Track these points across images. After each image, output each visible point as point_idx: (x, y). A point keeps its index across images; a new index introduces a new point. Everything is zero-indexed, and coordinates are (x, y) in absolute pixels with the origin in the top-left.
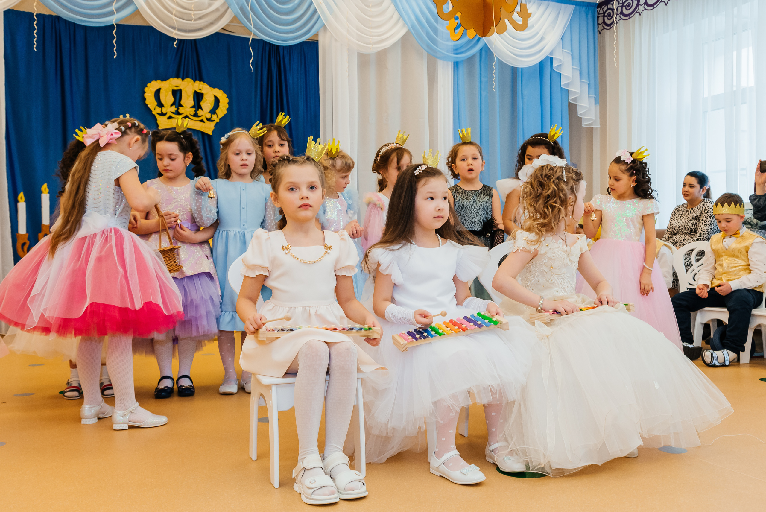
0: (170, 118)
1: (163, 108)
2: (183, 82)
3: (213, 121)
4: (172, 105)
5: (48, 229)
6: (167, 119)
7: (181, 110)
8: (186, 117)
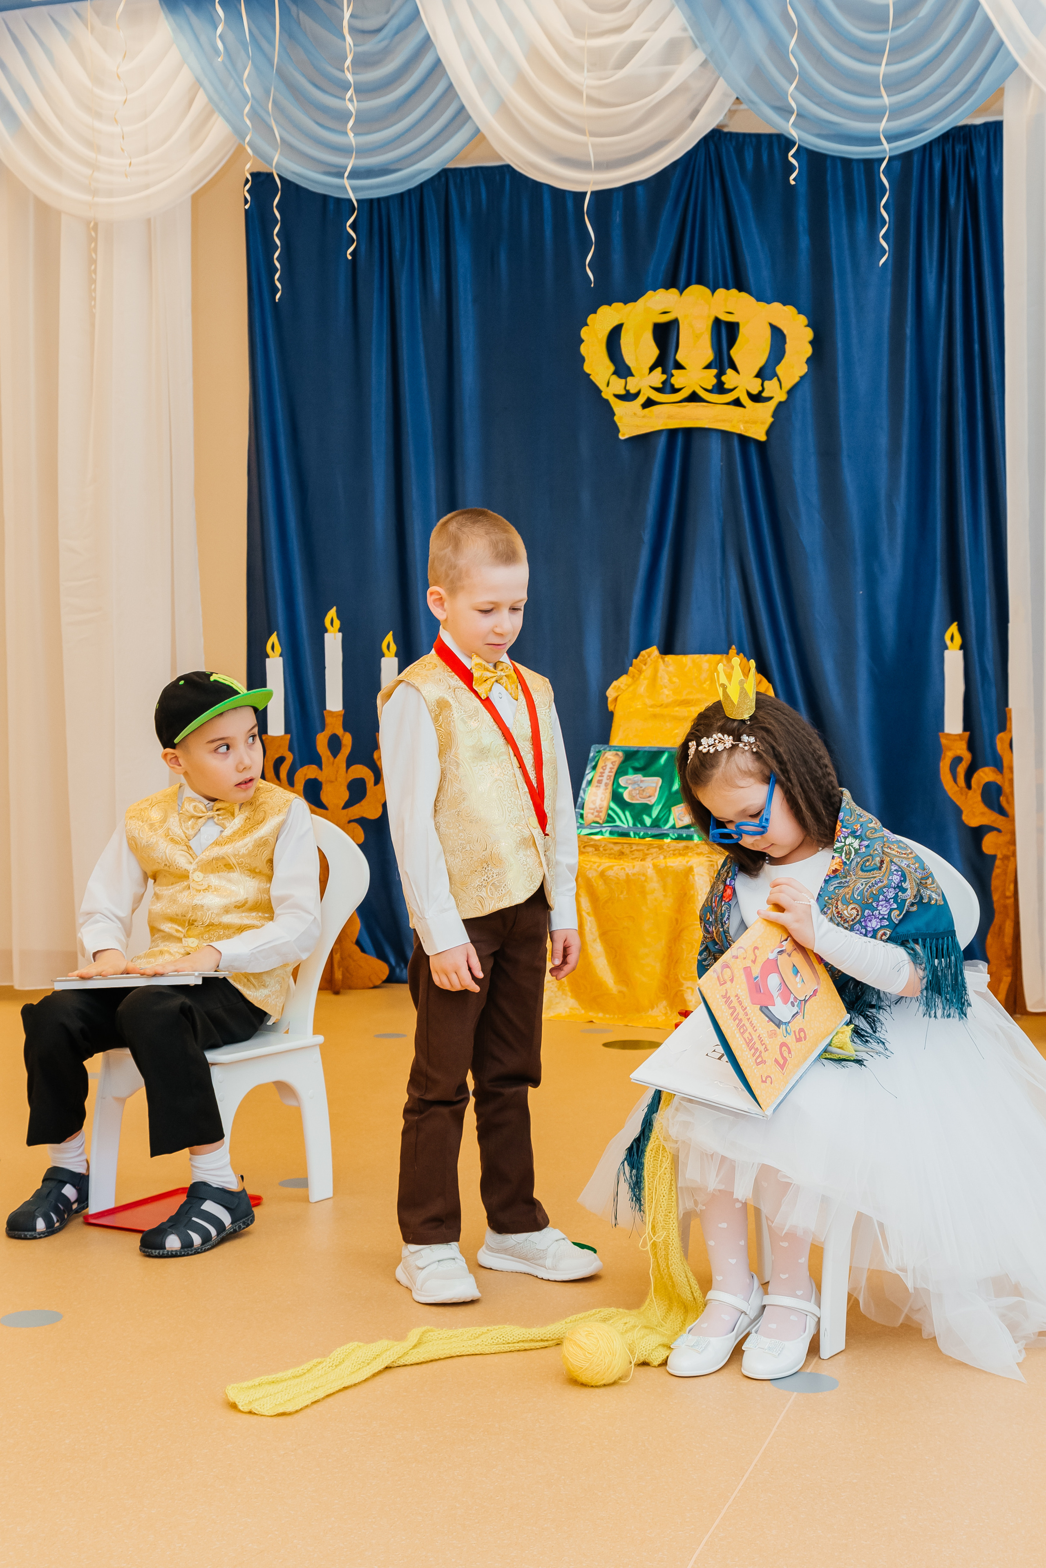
0: (649, 403)
1: (629, 379)
2: (683, 298)
3: (769, 399)
4: (652, 369)
5: (339, 722)
6: (641, 408)
7: (678, 379)
8: (694, 398)
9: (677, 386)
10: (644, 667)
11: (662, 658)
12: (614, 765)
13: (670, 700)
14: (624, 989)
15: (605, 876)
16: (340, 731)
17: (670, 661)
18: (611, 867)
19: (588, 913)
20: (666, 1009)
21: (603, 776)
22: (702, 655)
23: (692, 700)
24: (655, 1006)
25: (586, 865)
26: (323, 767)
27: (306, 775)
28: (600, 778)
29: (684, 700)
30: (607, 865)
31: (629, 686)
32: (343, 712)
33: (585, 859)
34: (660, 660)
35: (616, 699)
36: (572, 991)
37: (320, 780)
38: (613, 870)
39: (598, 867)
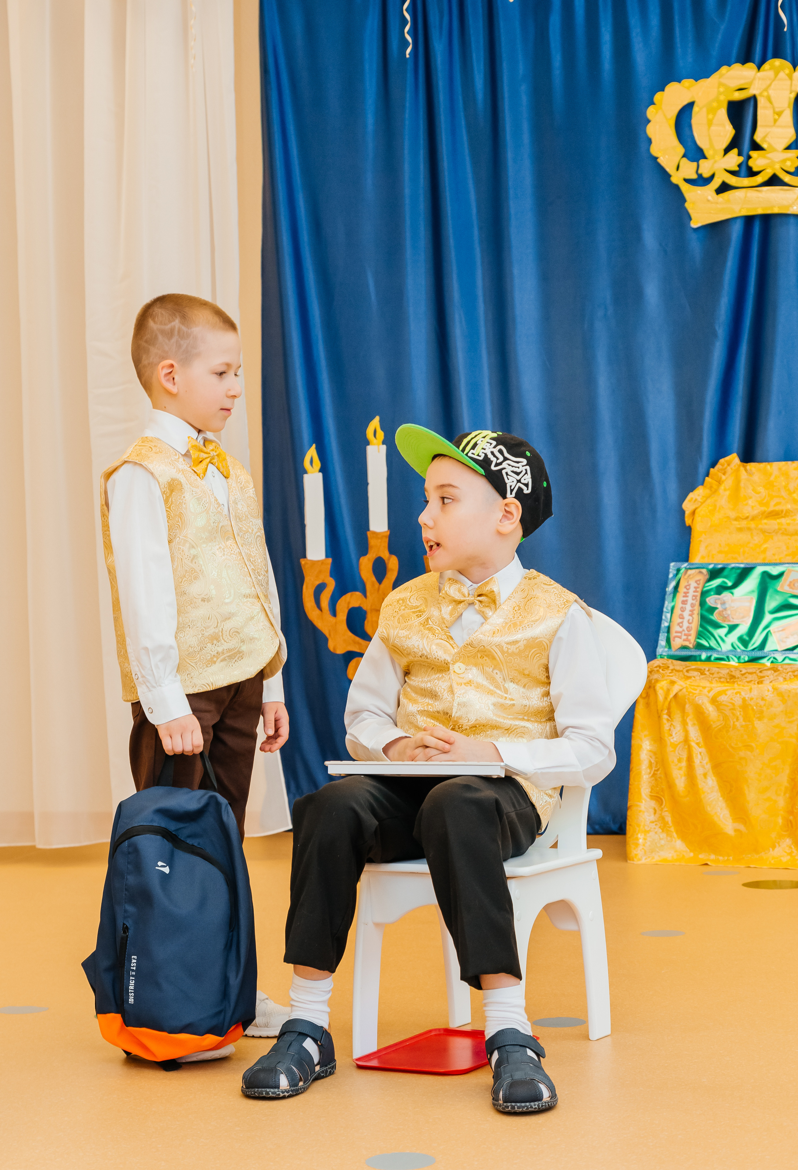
0: (724, 188)
1: (702, 162)
2: (761, 74)
4: (727, 150)
5: (385, 543)
6: (715, 193)
7: (757, 161)
8: (774, 181)
9: (755, 169)
10: (724, 477)
11: (744, 466)
12: (698, 584)
13: (756, 512)
14: (742, 827)
15: (717, 701)
16: (385, 554)
17: (754, 470)
18: (724, 692)
19: (698, 744)
20: (791, 848)
21: (687, 597)
22: (790, 462)
23: (782, 511)
24: (777, 845)
25: (696, 690)
26: (368, 594)
27: (349, 603)
28: (685, 599)
29: (772, 512)
30: (719, 689)
31: (708, 498)
32: (388, 533)
33: (693, 684)
34: (742, 469)
35: (694, 513)
36: (677, 832)
37: (365, 608)
38: (726, 695)
39: (709, 692)
